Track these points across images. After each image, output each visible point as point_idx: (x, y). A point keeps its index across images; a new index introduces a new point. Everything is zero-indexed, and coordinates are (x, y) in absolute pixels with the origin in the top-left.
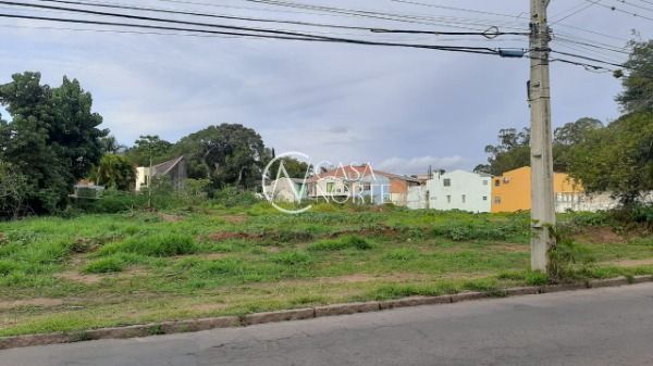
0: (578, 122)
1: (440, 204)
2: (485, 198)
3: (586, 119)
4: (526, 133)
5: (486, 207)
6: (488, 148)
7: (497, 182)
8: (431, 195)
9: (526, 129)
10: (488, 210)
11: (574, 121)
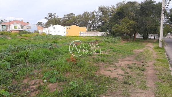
0: (70, 14)
1: (53, 33)
2: (64, 32)
3: (72, 13)
4: (54, 15)
5: (65, 34)
6: (45, 18)
7: (67, 28)
8: (50, 31)
9: (54, 14)
10: (65, 35)
11: (69, 14)
